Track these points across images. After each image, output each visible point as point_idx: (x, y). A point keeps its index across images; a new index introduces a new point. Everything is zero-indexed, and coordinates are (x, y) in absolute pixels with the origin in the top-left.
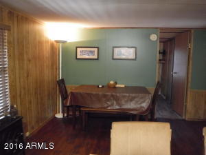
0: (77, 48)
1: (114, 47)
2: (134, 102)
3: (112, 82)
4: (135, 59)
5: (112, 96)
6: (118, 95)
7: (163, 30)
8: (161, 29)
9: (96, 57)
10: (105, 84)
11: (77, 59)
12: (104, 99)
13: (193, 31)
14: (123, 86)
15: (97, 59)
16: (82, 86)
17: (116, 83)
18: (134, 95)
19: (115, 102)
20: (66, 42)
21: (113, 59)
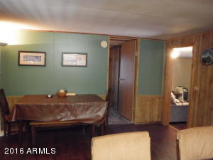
0: (20, 52)
1: (63, 53)
2: (89, 111)
3: (62, 91)
4: (86, 66)
5: (66, 106)
6: (73, 105)
7: (113, 38)
8: (111, 36)
9: (42, 63)
10: (55, 93)
11: (19, 65)
12: (57, 111)
13: (139, 40)
14: (74, 94)
15: (45, 66)
16: (27, 96)
17: (66, 92)
18: (89, 104)
19: (69, 113)
20: (6, 44)
21: (63, 65)
